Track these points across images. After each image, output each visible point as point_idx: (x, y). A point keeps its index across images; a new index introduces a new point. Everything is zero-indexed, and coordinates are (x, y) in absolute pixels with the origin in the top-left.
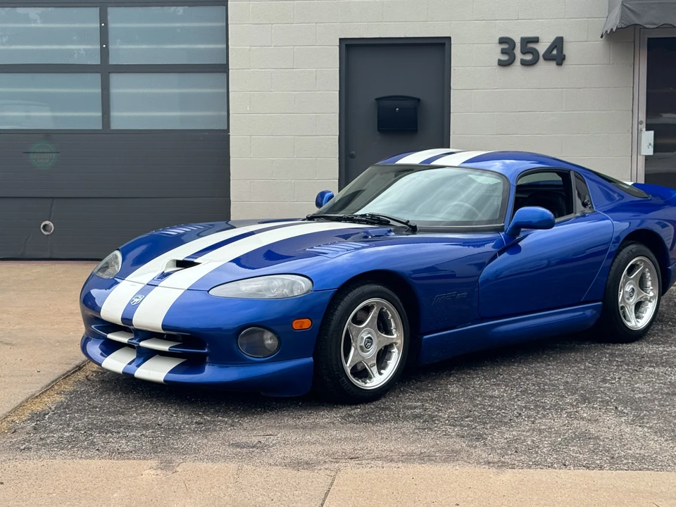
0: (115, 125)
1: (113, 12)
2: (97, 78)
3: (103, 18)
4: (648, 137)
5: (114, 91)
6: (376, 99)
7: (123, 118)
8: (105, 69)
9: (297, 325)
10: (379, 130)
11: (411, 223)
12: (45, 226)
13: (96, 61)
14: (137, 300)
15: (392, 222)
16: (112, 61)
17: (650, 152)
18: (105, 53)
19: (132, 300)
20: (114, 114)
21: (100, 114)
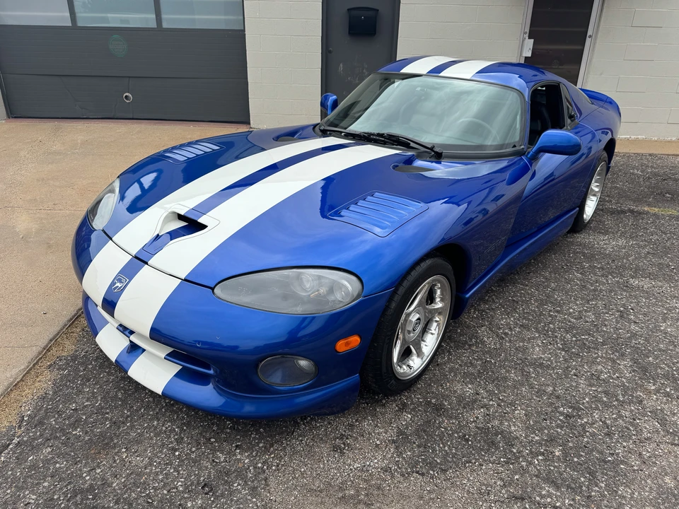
0: (165, 25)
4: (530, 43)
6: (348, 10)
7: (170, 20)
9: (341, 346)
10: (349, 33)
11: (437, 149)
12: (126, 96)
14: (118, 285)
15: (412, 144)
17: (529, 55)
19: (113, 283)
20: (164, 16)
21: (154, 16)
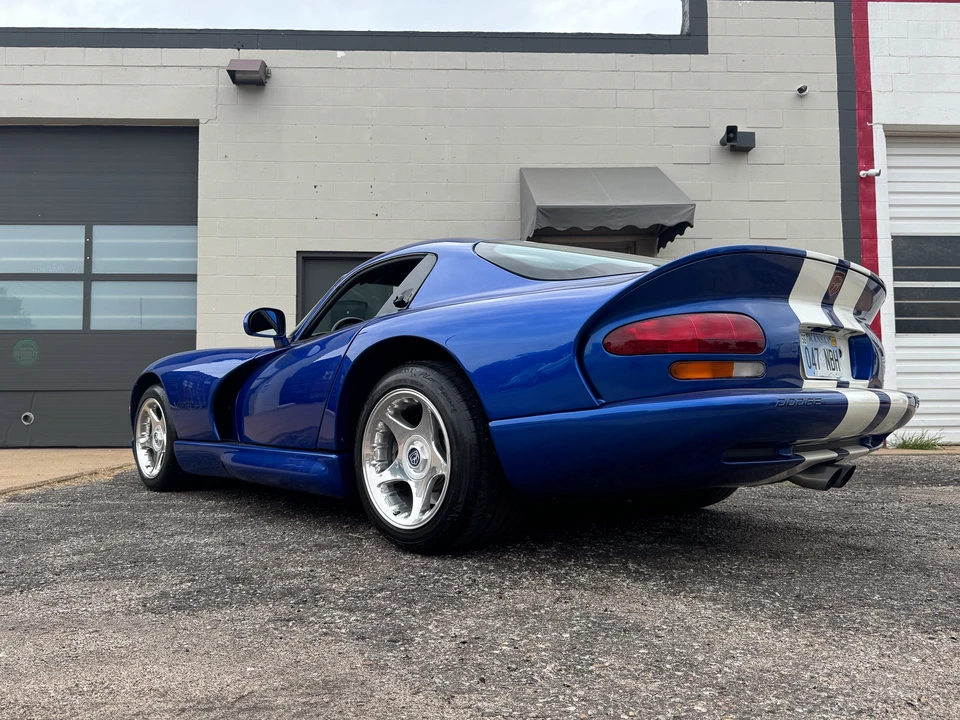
0: (94, 326)
1: (97, 229)
2: (80, 285)
3: (89, 235)
5: (95, 296)
7: (101, 321)
8: (88, 278)
12: (25, 416)
13: (80, 270)
16: (94, 271)
18: (88, 264)
20: (95, 317)
21: (82, 317)
